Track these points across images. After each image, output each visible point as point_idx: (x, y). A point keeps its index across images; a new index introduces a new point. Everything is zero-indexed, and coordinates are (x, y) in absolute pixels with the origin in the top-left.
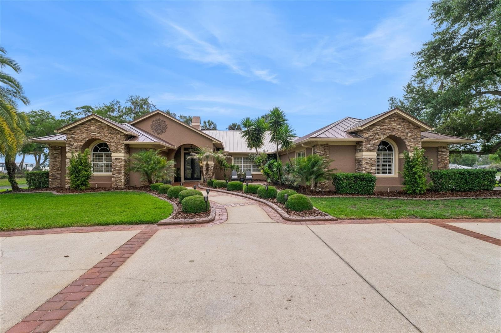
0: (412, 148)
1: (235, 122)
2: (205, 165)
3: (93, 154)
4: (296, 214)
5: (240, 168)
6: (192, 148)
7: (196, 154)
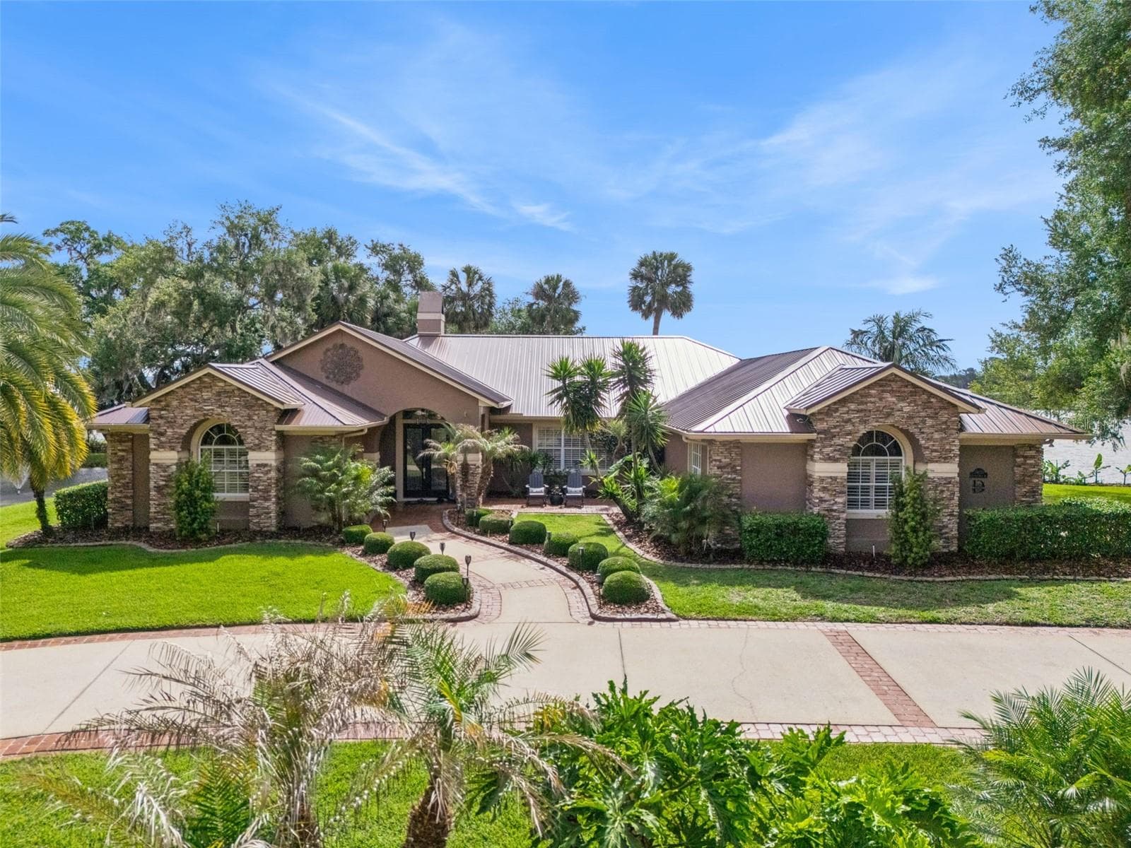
0: (934, 454)
3: (202, 450)
5: (556, 460)
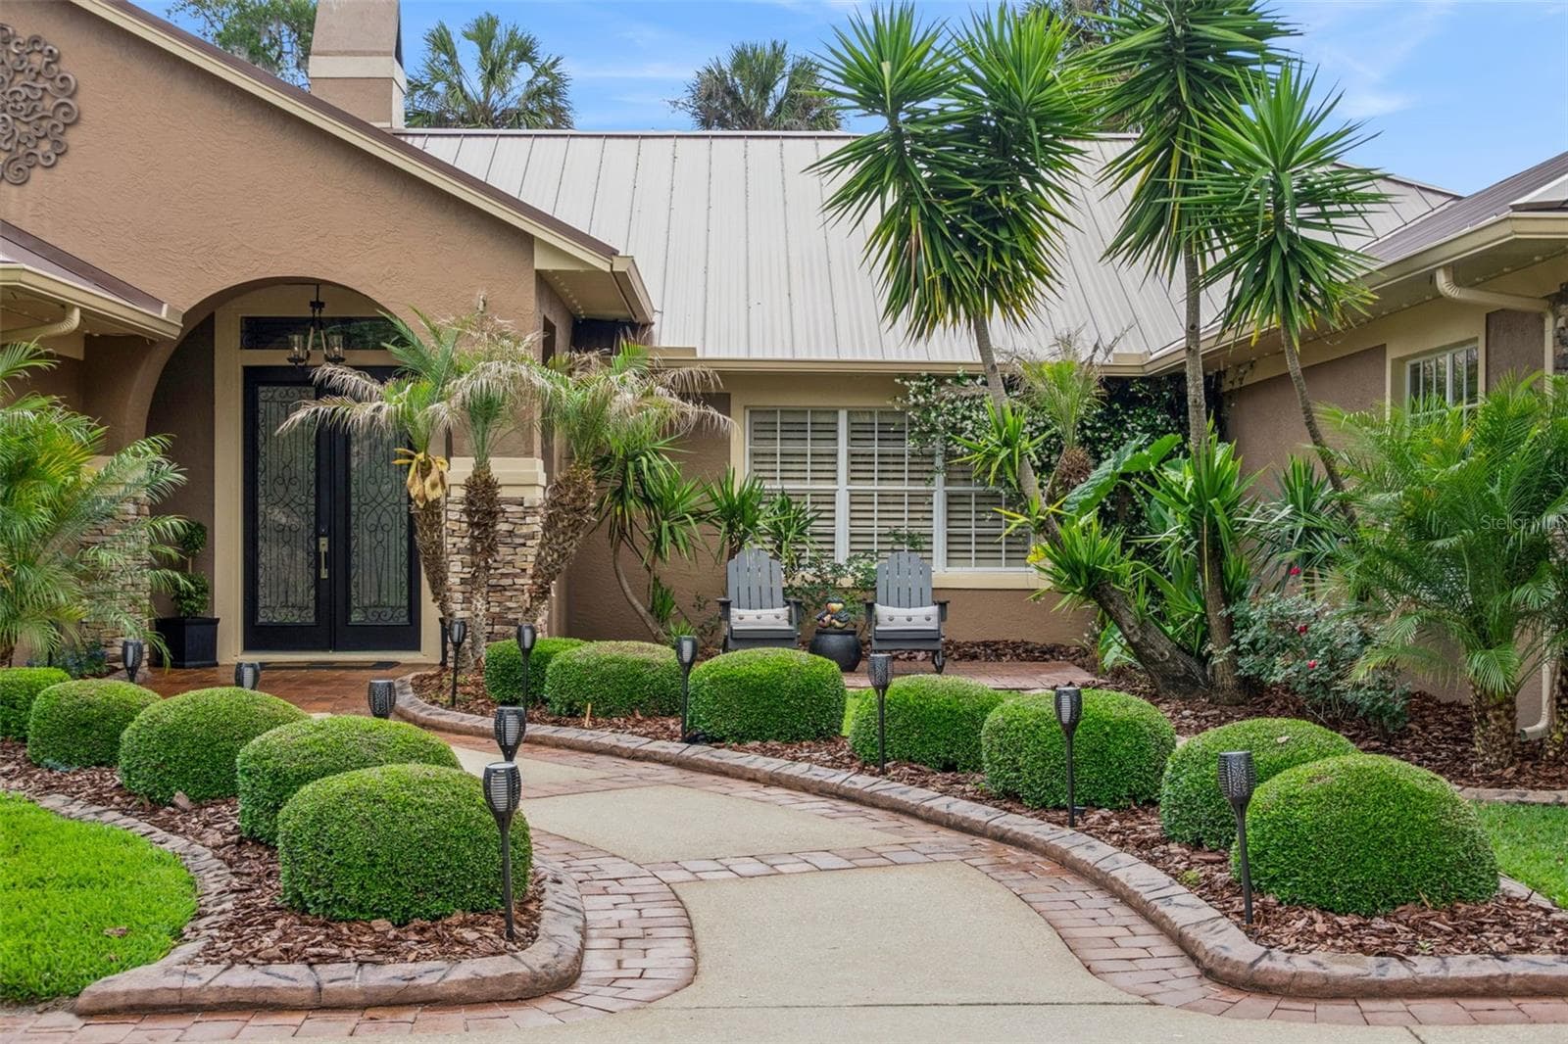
1: (761, 40)
2: (458, 493)
4: (1323, 937)
5: (819, 526)
6: (320, 324)
7: (375, 387)
